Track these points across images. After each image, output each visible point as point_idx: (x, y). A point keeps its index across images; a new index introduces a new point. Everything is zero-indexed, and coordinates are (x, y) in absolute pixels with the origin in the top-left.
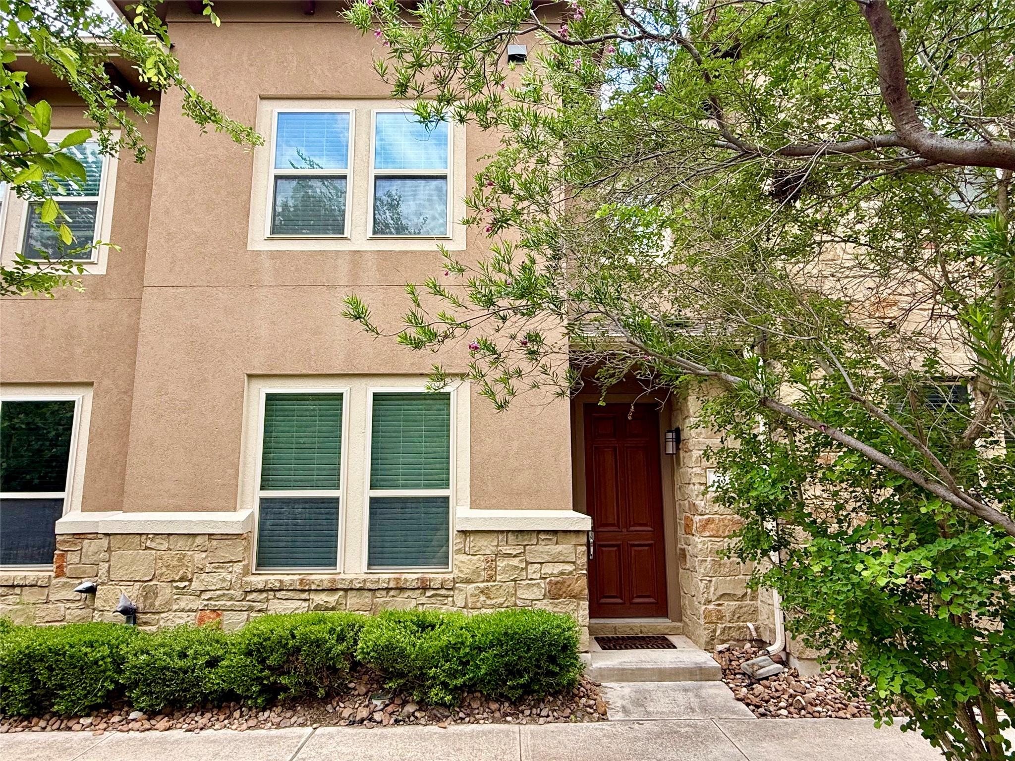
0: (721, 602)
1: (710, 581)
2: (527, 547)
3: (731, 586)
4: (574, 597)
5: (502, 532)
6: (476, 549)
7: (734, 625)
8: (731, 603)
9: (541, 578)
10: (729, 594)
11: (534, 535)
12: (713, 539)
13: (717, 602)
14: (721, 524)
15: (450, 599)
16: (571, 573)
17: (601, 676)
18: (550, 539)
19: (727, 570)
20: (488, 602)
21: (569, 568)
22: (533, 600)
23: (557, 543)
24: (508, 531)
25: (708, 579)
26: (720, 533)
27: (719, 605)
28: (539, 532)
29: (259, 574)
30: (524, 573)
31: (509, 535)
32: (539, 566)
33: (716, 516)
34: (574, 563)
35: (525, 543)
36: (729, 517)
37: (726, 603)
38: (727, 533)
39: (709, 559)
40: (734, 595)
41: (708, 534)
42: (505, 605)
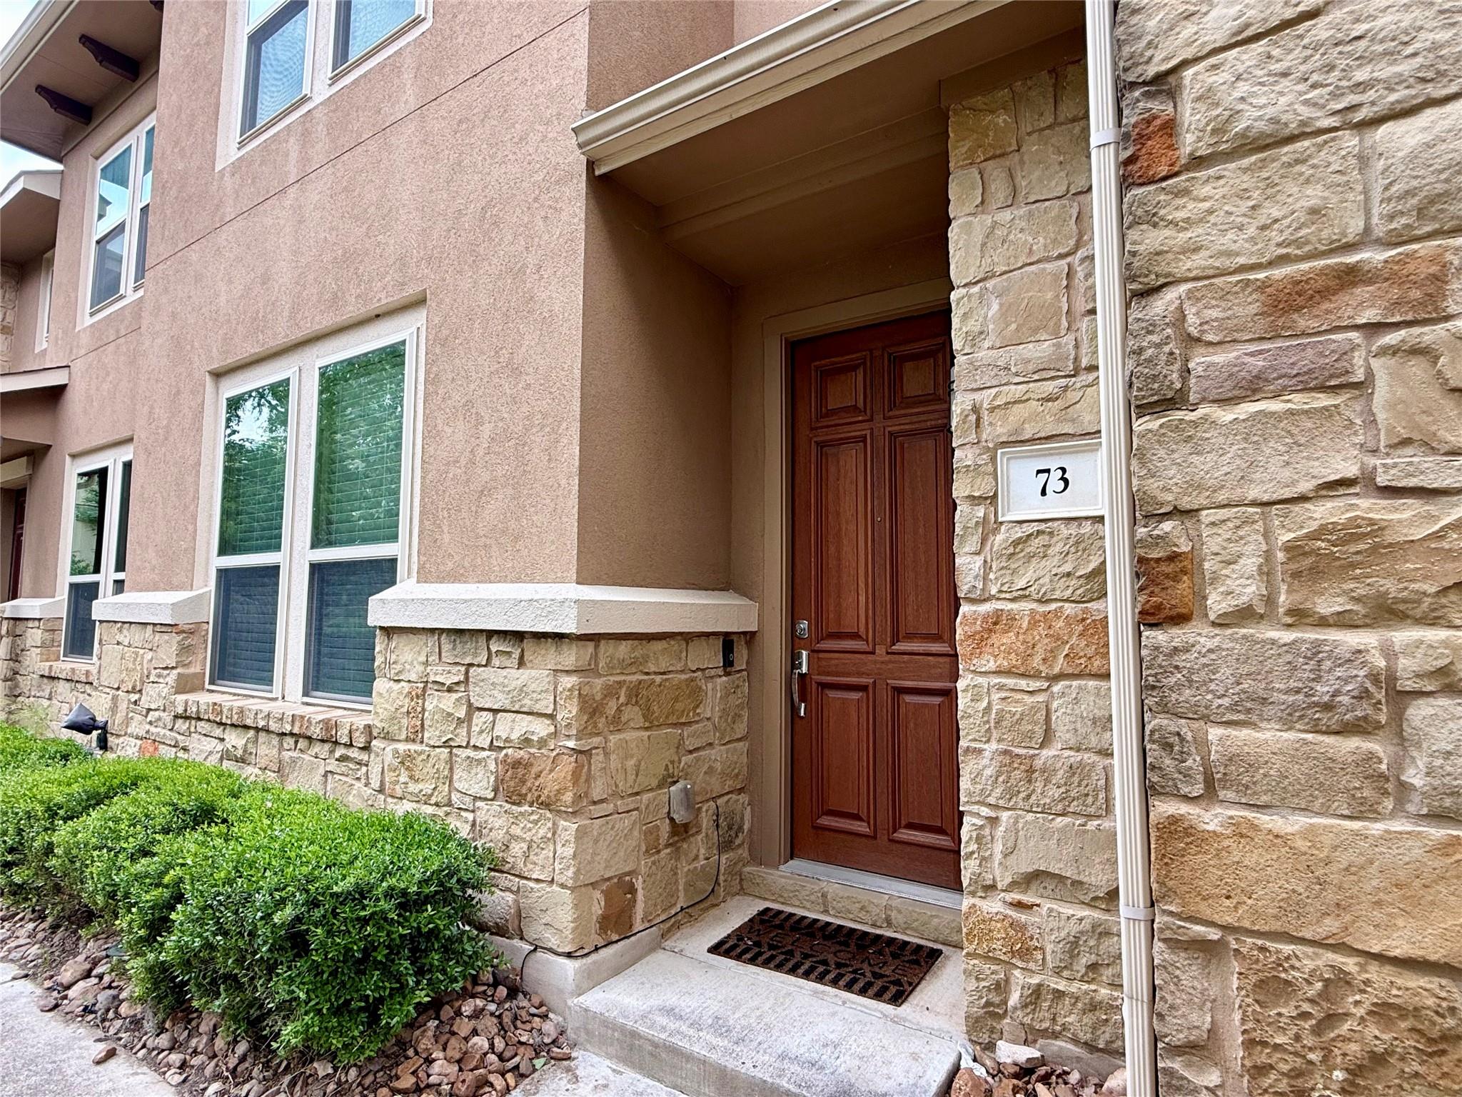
0: (1027, 898)
1: (994, 821)
2: (472, 670)
3: (1069, 850)
4: (546, 805)
5: (432, 631)
6: (398, 667)
7: (1074, 987)
8: (1067, 910)
9: (492, 747)
10: (1061, 879)
11: (482, 640)
12: (1010, 682)
13: (1016, 896)
14: (1042, 629)
15: (364, 769)
16: (542, 743)
17: (587, 1032)
18: (509, 653)
19: (1057, 793)
20: (413, 787)
21: (541, 728)
22: (476, 798)
23: (521, 663)
24: (442, 631)
25: (985, 811)
26: (1036, 662)
27: (1019, 905)
28: (490, 634)
29: (213, 691)
30: (463, 732)
31: (444, 636)
32: (490, 716)
33: (1026, 606)
34: (551, 717)
35: (468, 660)
36: (1069, 609)
37: (1047, 905)
38: (1059, 665)
39: (994, 746)
40: (1077, 884)
41: (992, 666)
42: (433, 800)
